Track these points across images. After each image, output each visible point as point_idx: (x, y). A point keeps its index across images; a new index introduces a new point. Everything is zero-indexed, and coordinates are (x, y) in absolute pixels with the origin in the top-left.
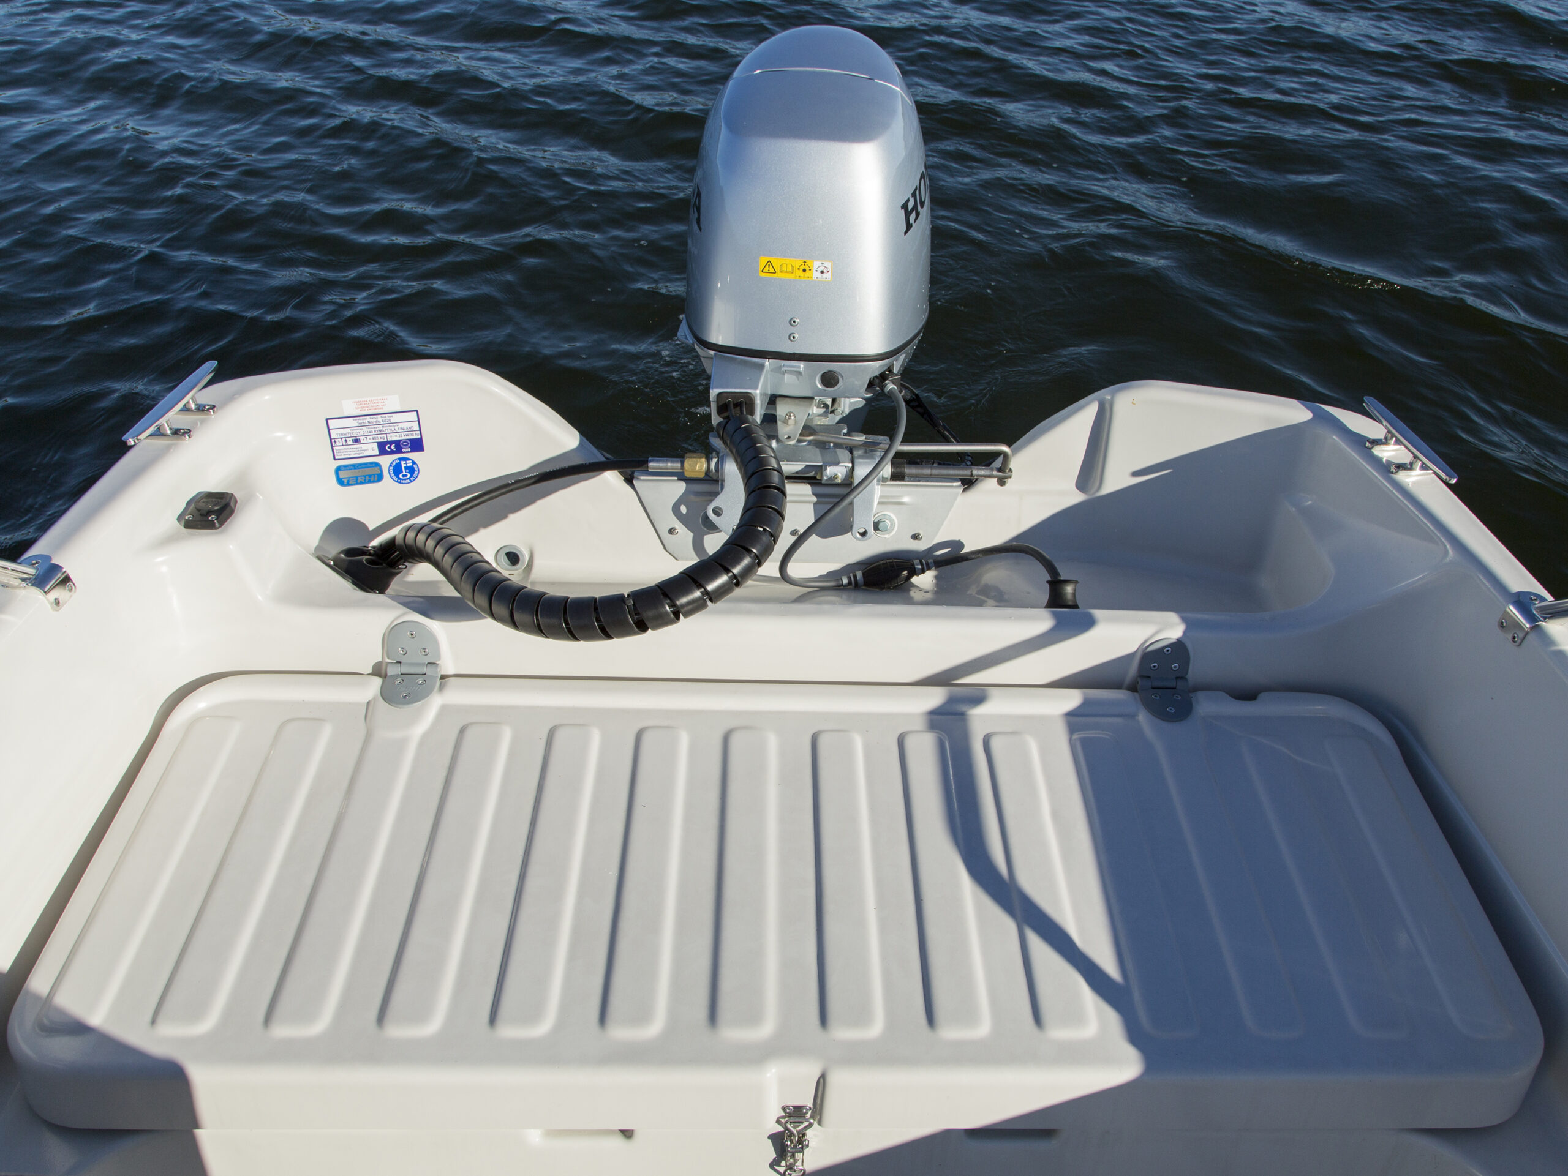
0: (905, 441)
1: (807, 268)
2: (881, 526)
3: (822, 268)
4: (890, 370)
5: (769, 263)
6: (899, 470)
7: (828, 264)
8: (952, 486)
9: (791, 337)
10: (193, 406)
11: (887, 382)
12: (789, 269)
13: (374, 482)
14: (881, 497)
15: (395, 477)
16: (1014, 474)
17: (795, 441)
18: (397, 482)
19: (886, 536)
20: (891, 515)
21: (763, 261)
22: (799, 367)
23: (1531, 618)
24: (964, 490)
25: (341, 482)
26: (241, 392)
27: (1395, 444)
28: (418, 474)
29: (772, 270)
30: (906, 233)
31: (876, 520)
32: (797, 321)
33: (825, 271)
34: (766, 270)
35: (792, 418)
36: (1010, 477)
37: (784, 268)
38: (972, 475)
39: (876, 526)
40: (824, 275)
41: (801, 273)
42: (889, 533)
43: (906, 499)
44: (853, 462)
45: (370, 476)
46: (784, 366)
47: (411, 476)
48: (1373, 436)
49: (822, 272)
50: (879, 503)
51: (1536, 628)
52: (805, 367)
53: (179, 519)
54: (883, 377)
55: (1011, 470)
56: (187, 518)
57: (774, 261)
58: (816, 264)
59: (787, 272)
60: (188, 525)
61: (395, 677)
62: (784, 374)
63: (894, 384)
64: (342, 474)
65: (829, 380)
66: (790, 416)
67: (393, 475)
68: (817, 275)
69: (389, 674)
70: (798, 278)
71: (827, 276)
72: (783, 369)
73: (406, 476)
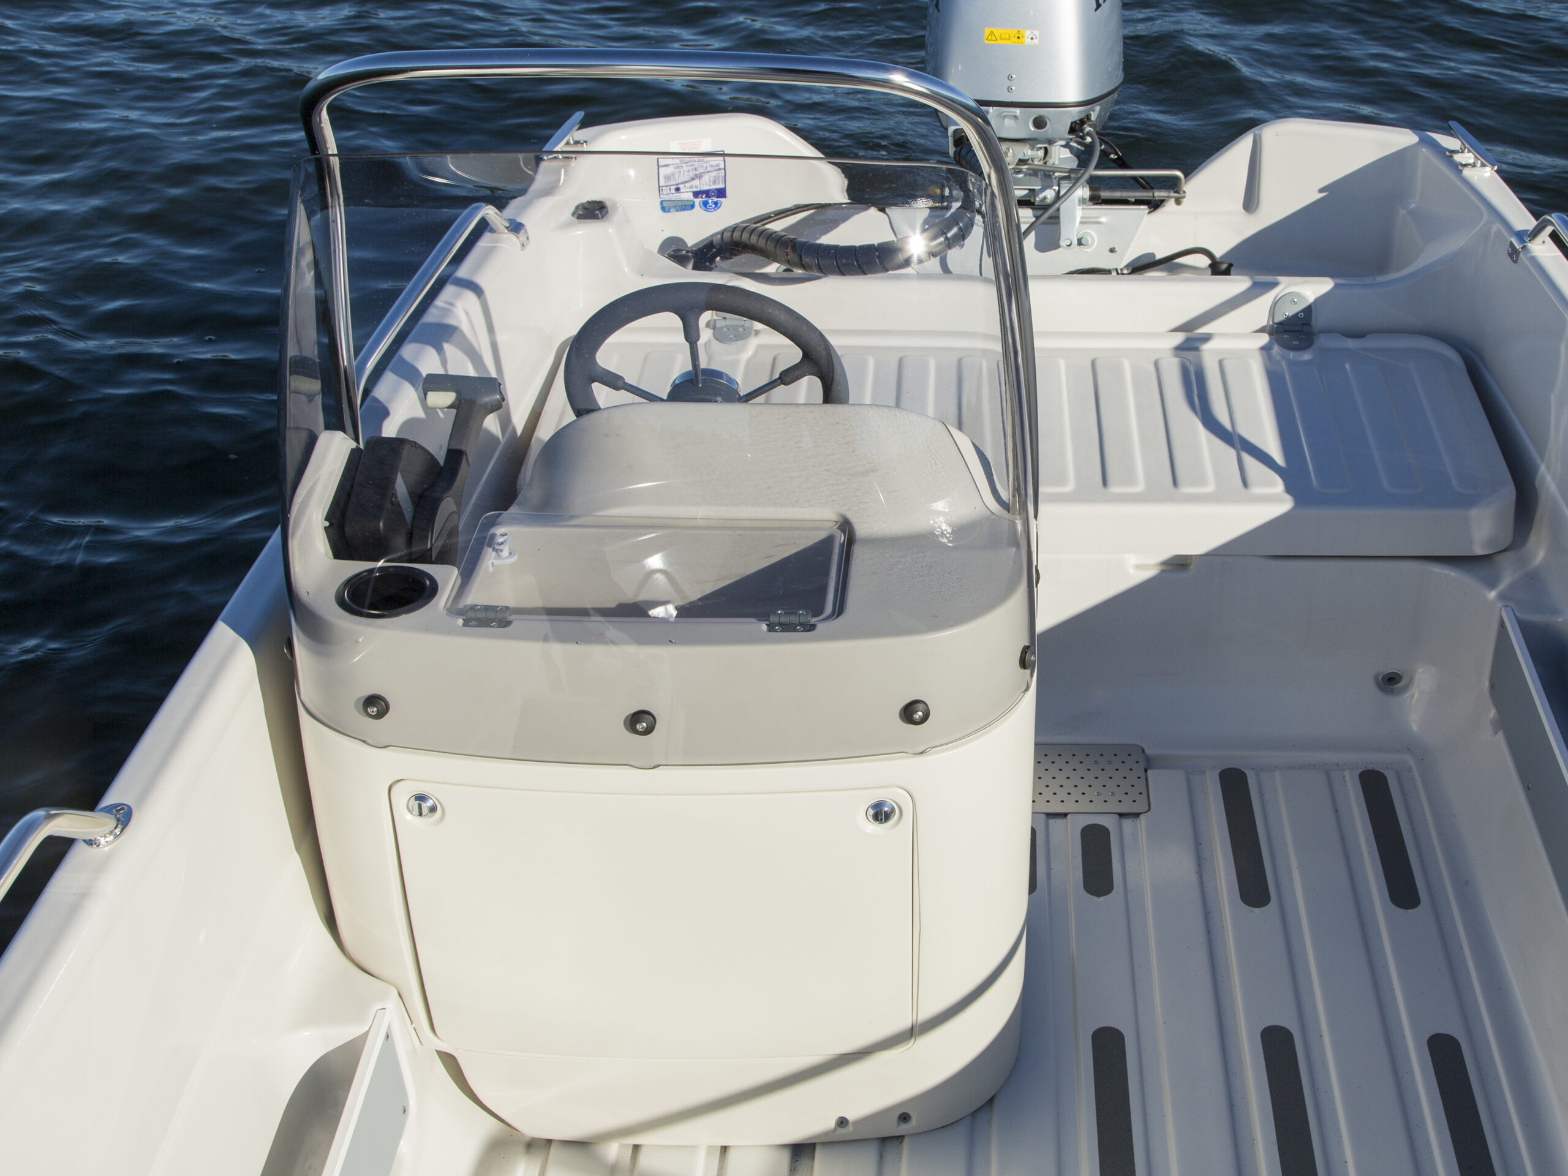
0: (1097, 168)
1: (1020, 36)
2: (1083, 242)
3: (1032, 36)
4: (1088, 117)
5: (992, 33)
6: (1095, 193)
7: (1036, 33)
8: (1140, 209)
9: (1009, 89)
10: (572, 142)
11: (1085, 126)
12: (1007, 37)
13: (688, 210)
14: (1082, 218)
15: (704, 208)
16: (1187, 195)
17: (1014, 165)
18: (704, 210)
19: (1088, 250)
20: (1092, 234)
21: (987, 31)
22: (1016, 112)
23: (1522, 241)
24: (1149, 213)
25: (664, 209)
26: (601, 134)
27: (1468, 153)
28: (721, 205)
29: (994, 38)
30: (1096, 10)
31: (1080, 237)
32: (1014, 76)
33: (1034, 37)
34: (990, 38)
35: (1011, 151)
36: (1184, 197)
37: (1003, 37)
38: (1153, 196)
39: (1080, 243)
40: (1034, 41)
41: (1016, 40)
42: (1090, 248)
43: (1103, 219)
44: (1059, 186)
45: (685, 206)
46: (1004, 112)
47: (716, 207)
48: (1452, 148)
49: (1032, 39)
50: (1081, 223)
51: (1524, 247)
52: (1021, 113)
53: (573, 215)
54: (1082, 122)
55: (1184, 192)
56: (579, 213)
57: (997, 32)
58: (1028, 33)
59: (1005, 39)
60: (580, 217)
61: (722, 328)
62: (1004, 119)
63: (1091, 127)
64: (665, 204)
65: (1039, 123)
66: (1009, 149)
67: (702, 205)
68: (1028, 41)
69: (717, 326)
70: (1014, 44)
71: (1036, 41)
72: (1004, 114)
73: (711, 206)
